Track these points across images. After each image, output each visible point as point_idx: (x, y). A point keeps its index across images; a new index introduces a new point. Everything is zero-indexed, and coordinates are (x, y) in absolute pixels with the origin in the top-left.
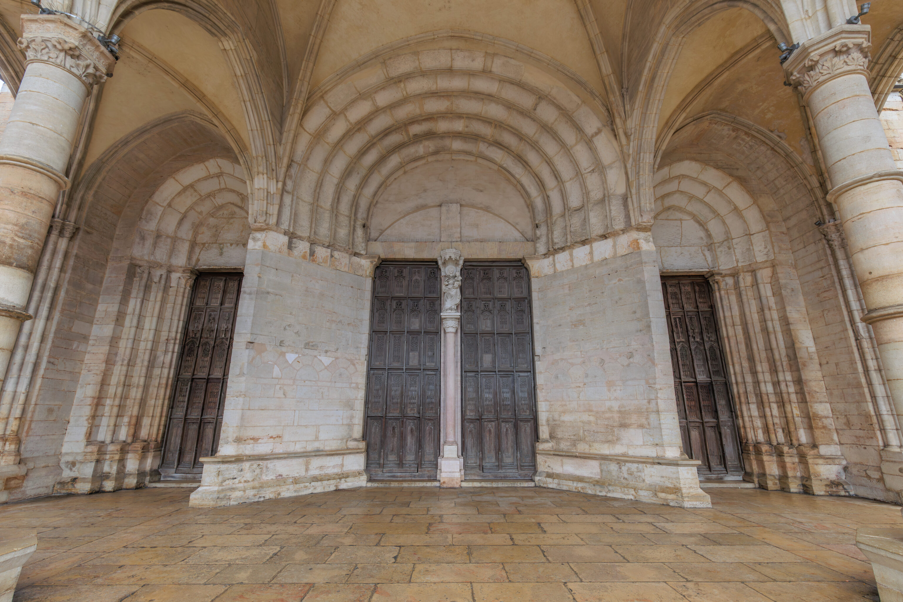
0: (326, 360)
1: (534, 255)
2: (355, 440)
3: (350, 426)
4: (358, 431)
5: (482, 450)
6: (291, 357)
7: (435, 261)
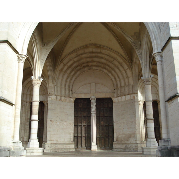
0: (65, 124)
1: (114, 97)
2: (72, 142)
3: (71, 138)
4: (72, 140)
5: (101, 144)
6: (58, 123)
7: (89, 98)
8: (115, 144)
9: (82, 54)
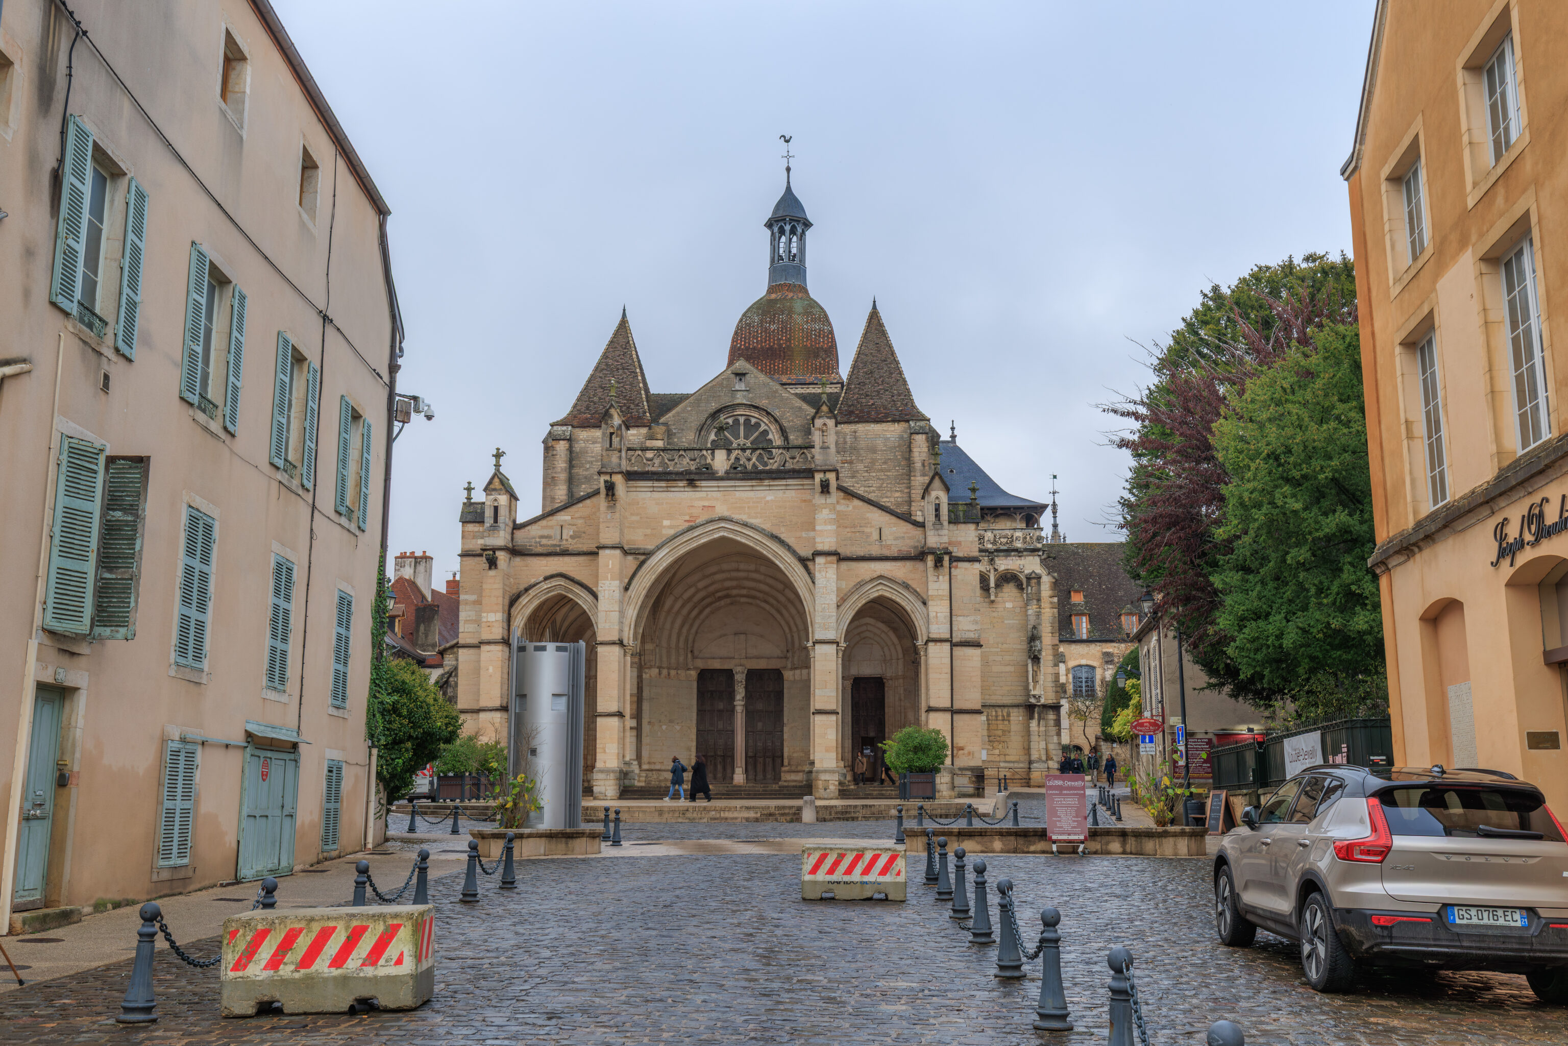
0: (678, 728)
1: (785, 668)
5: (756, 772)
6: (664, 727)
7: (731, 670)
8: (785, 772)
9: (715, 574)
